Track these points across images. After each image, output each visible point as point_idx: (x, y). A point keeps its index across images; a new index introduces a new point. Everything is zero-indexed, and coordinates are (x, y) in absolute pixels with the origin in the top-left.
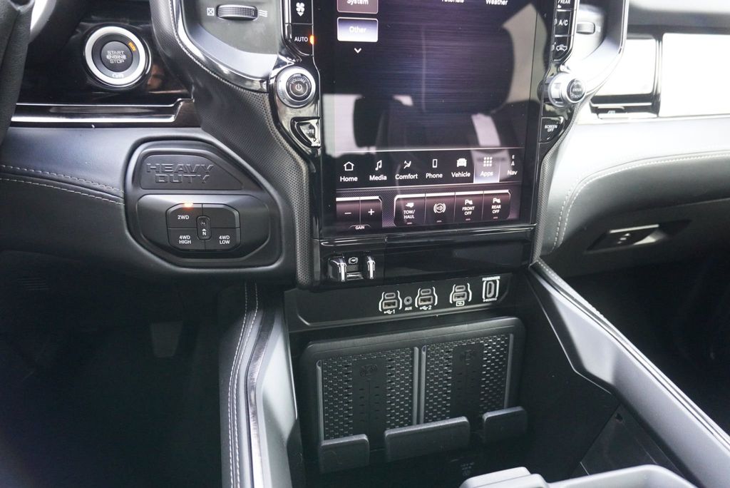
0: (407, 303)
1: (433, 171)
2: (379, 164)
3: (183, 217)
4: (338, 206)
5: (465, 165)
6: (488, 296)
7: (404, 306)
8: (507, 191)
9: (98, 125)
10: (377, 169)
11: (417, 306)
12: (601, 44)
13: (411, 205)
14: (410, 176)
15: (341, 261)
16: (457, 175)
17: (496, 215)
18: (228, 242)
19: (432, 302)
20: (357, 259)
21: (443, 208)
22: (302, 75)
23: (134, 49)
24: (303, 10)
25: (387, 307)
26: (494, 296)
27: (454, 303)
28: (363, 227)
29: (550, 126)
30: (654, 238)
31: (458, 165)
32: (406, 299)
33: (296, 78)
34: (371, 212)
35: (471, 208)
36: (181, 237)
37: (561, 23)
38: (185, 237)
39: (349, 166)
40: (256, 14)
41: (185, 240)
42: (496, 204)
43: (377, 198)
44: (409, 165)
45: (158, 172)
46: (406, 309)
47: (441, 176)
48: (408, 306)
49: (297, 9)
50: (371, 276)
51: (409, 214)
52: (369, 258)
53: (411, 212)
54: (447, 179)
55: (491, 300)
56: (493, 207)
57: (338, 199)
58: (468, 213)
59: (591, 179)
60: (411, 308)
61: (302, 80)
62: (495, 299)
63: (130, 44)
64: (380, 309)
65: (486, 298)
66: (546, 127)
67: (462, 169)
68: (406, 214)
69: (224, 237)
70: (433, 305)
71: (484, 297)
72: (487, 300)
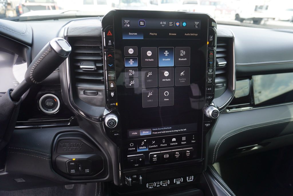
0: (157, 184)
1: (163, 144)
2: (143, 143)
3: (72, 164)
4: (128, 158)
5: (175, 140)
6: (189, 179)
7: (156, 185)
8: (192, 148)
9: (43, 127)
10: (142, 145)
11: (161, 185)
12: (225, 91)
13: (155, 156)
14: (154, 146)
15: (130, 178)
16: (172, 144)
17: (188, 156)
18: (88, 172)
19: (167, 183)
20: (136, 176)
21: (168, 156)
22: (113, 119)
23: (56, 101)
24: (113, 95)
25: (150, 186)
26: (191, 179)
27: (176, 183)
28: (138, 165)
29: (207, 124)
30: (257, 147)
31: (173, 140)
32: (157, 182)
33: (111, 120)
34: (141, 159)
35: (178, 155)
36: (71, 171)
37: (208, 89)
38: (73, 170)
39: (132, 145)
40: (98, 94)
41: (73, 171)
42: (188, 153)
43: (142, 154)
44: (154, 142)
45: (64, 147)
46: (157, 186)
47: (166, 145)
48: (158, 185)
49: (111, 95)
50: (141, 183)
51: (155, 159)
52: (140, 176)
53: (156, 158)
54: (169, 145)
55: (190, 181)
56: (187, 154)
57: (128, 156)
58: (177, 157)
59: (226, 138)
60: (159, 186)
61: (113, 121)
62: (192, 180)
63: (55, 99)
64: (147, 187)
65: (188, 180)
66: (205, 125)
67: (174, 142)
68: (154, 159)
69: (87, 170)
70: (168, 184)
71: (187, 180)
72: (189, 181)
